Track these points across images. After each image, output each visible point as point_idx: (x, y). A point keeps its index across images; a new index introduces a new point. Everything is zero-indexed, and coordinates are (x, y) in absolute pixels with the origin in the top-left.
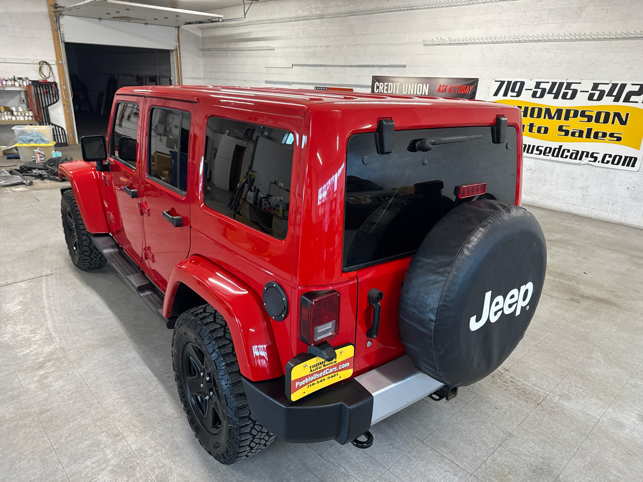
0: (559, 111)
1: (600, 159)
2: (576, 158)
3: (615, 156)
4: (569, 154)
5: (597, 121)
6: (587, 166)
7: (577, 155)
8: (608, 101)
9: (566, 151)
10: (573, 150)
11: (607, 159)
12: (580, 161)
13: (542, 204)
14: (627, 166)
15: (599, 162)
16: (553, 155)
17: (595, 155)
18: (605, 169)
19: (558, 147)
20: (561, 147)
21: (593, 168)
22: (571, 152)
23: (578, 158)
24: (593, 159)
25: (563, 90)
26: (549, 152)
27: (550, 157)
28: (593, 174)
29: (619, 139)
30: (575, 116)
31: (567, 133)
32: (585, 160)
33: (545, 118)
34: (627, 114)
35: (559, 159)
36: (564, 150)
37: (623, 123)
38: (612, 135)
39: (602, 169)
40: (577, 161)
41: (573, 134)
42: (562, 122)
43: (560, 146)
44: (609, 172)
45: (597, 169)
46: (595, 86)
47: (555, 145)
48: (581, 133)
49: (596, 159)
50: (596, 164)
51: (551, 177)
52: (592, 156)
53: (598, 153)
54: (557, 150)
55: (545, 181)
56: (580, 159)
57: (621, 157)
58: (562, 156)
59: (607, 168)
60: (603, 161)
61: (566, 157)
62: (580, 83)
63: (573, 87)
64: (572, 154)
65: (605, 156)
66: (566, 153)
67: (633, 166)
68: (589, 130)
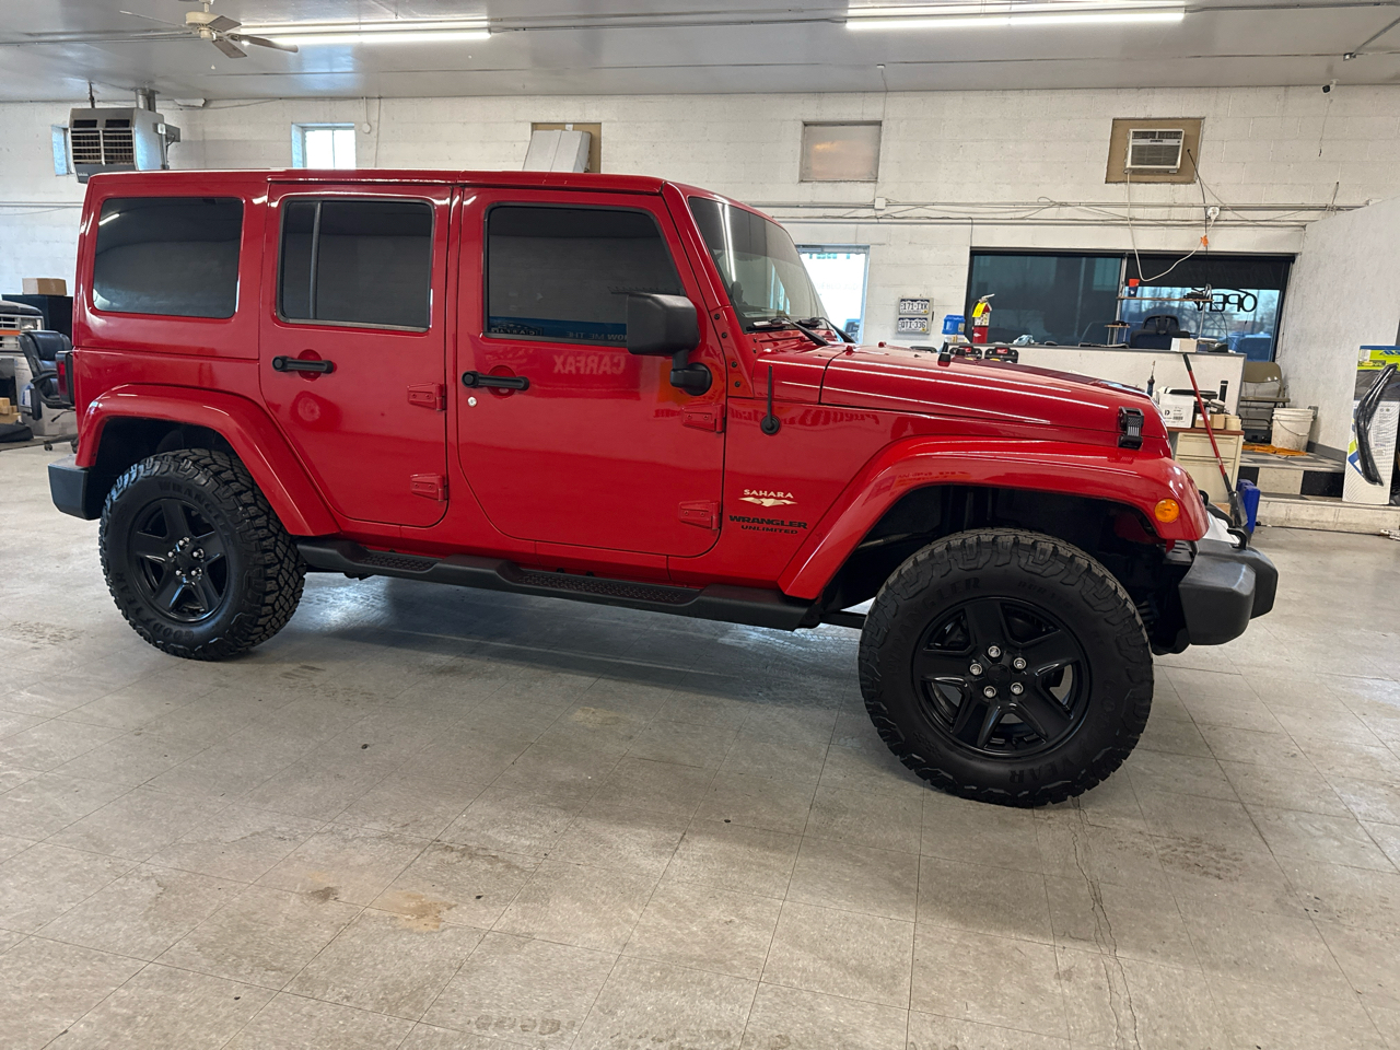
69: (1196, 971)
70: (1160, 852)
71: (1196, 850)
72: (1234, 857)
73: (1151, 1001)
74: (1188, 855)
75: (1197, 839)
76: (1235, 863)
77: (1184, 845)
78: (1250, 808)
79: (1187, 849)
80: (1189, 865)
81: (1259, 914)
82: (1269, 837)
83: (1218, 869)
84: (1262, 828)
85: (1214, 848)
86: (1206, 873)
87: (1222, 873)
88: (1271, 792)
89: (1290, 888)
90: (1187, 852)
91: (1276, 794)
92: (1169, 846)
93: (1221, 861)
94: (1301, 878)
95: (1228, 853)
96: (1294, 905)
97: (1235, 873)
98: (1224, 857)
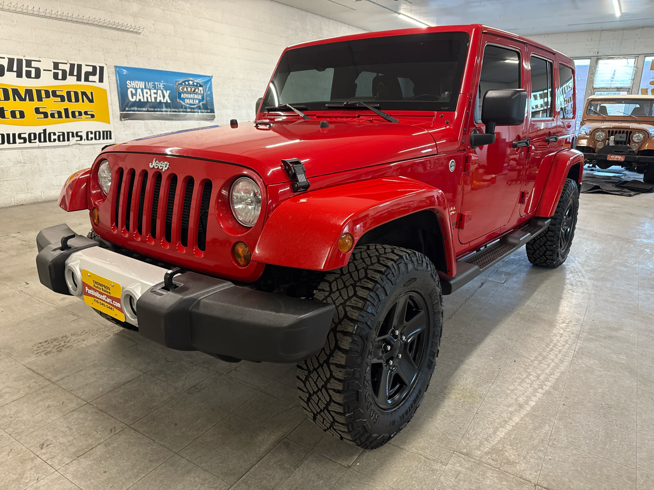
0: (29, 92)
1: (84, 137)
2: (64, 140)
3: (95, 132)
4: (56, 137)
5: (70, 100)
6: (75, 146)
7: (64, 137)
8: (71, 80)
9: (52, 134)
10: (58, 132)
11: (90, 136)
12: (69, 142)
13: (46, 196)
14: (107, 139)
15: (85, 140)
16: (40, 141)
17: (79, 134)
18: (91, 146)
19: (43, 132)
20: (45, 131)
21: (81, 147)
22: (57, 134)
23: (66, 139)
24: (79, 138)
25: (24, 69)
26: (35, 138)
27: (37, 144)
28: (83, 152)
29: (93, 116)
30: (48, 96)
31: (46, 115)
32: (73, 140)
33: (15, 100)
34: (92, 93)
35: (48, 144)
36: (50, 134)
37: (91, 101)
38: (86, 113)
39: (89, 147)
40: (66, 143)
41: (53, 116)
42: (36, 104)
43: (43, 130)
44: (94, 148)
45: (85, 147)
46: (56, 65)
47: (38, 130)
48: (59, 113)
49: (81, 137)
50: (82, 142)
51: (46, 165)
52: (77, 136)
53: (81, 132)
54: (42, 135)
55: (40, 172)
56: (68, 140)
57: (99, 132)
58: (50, 141)
59: (92, 144)
60: (88, 139)
61: (55, 140)
62: (40, 61)
63: (34, 64)
64: (59, 136)
65: (87, 133)
66: (53, 137)
67: (111, 138)
68: (66, 110)
69: (29, 316)
70: (69, 338)
71: (57, 347)
72: (40, 354)
73: (37, 305)
74: (58, 344)
75: (60, 351)
76: (37, 352)
77: (63, 346)
78: (47, 383)
79: (60, 345)
80: (55, 340)
81: (18, 340)
82: (29, 372)
83: (42, 346)
84: (35, 375)
85: (49, 352)
86: (46, 342)
87: (40, 345)
88: (41, 400)
89: (9, 355)
90: (60, 344)
91: (38, 401)
92: (68, 342)
93: (43, 349)
94: (6, 362)
95: (43, 354)
96: (5, 351)
97: (35, 348)
98: (43, 351)
